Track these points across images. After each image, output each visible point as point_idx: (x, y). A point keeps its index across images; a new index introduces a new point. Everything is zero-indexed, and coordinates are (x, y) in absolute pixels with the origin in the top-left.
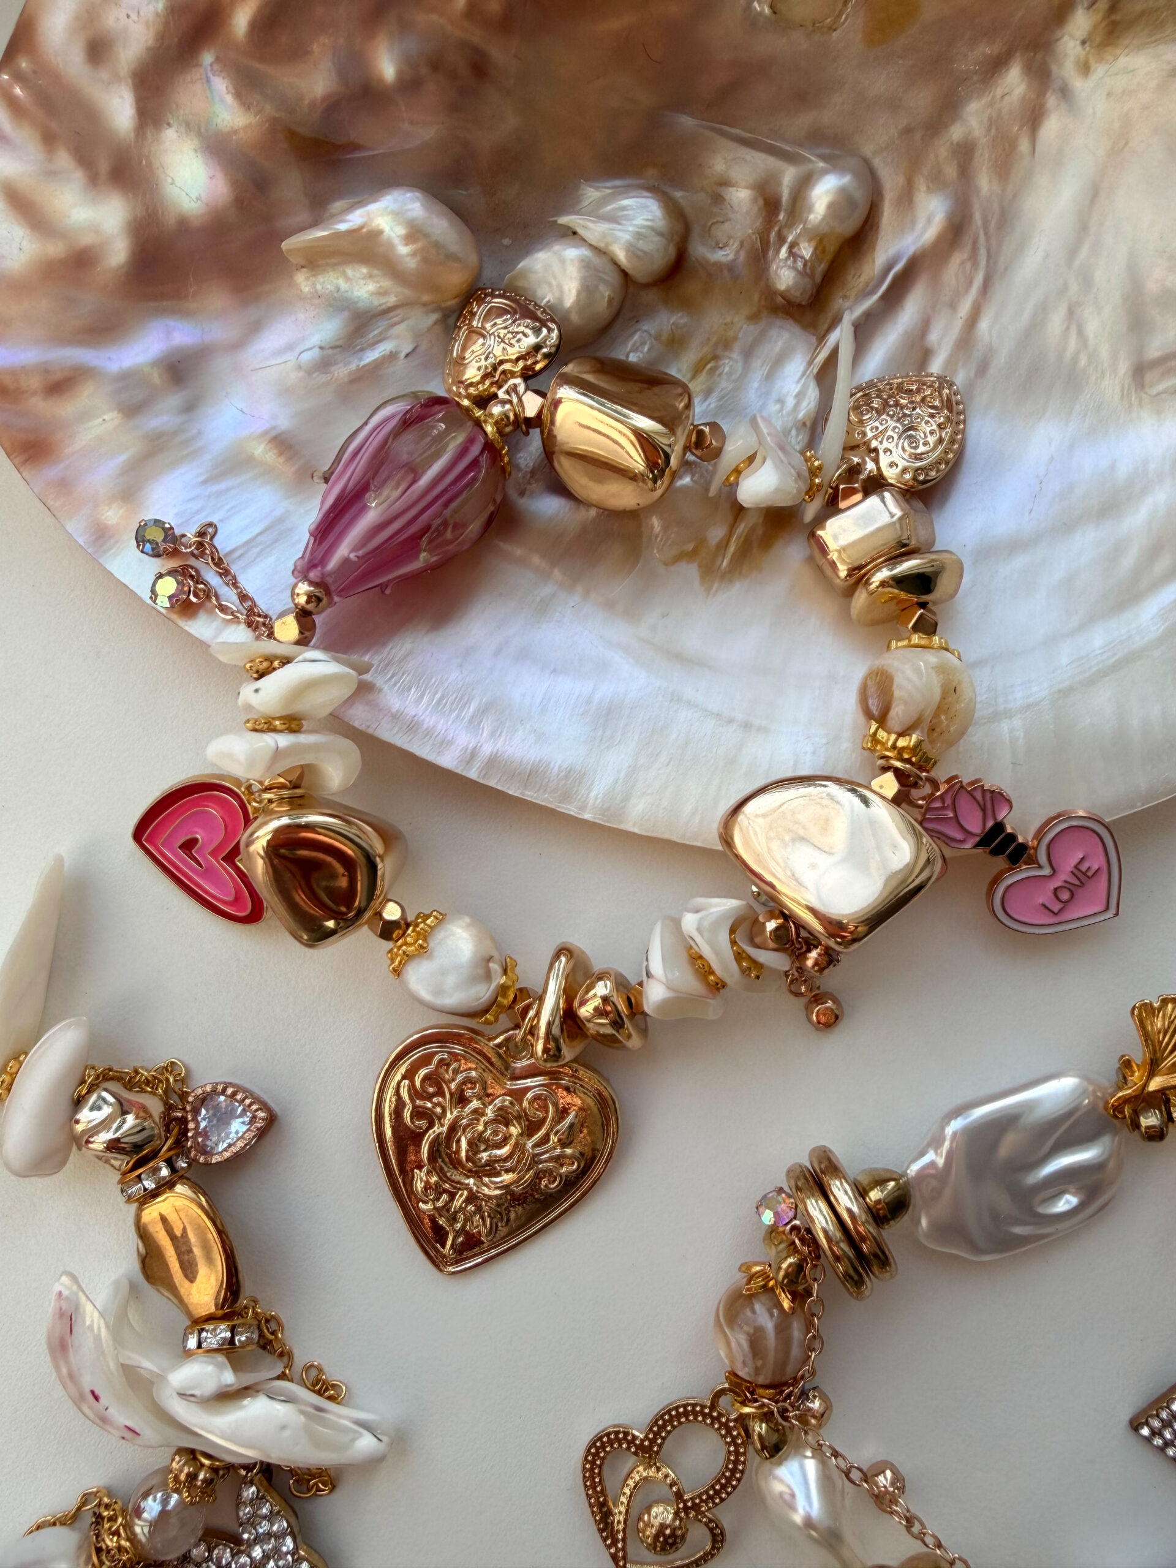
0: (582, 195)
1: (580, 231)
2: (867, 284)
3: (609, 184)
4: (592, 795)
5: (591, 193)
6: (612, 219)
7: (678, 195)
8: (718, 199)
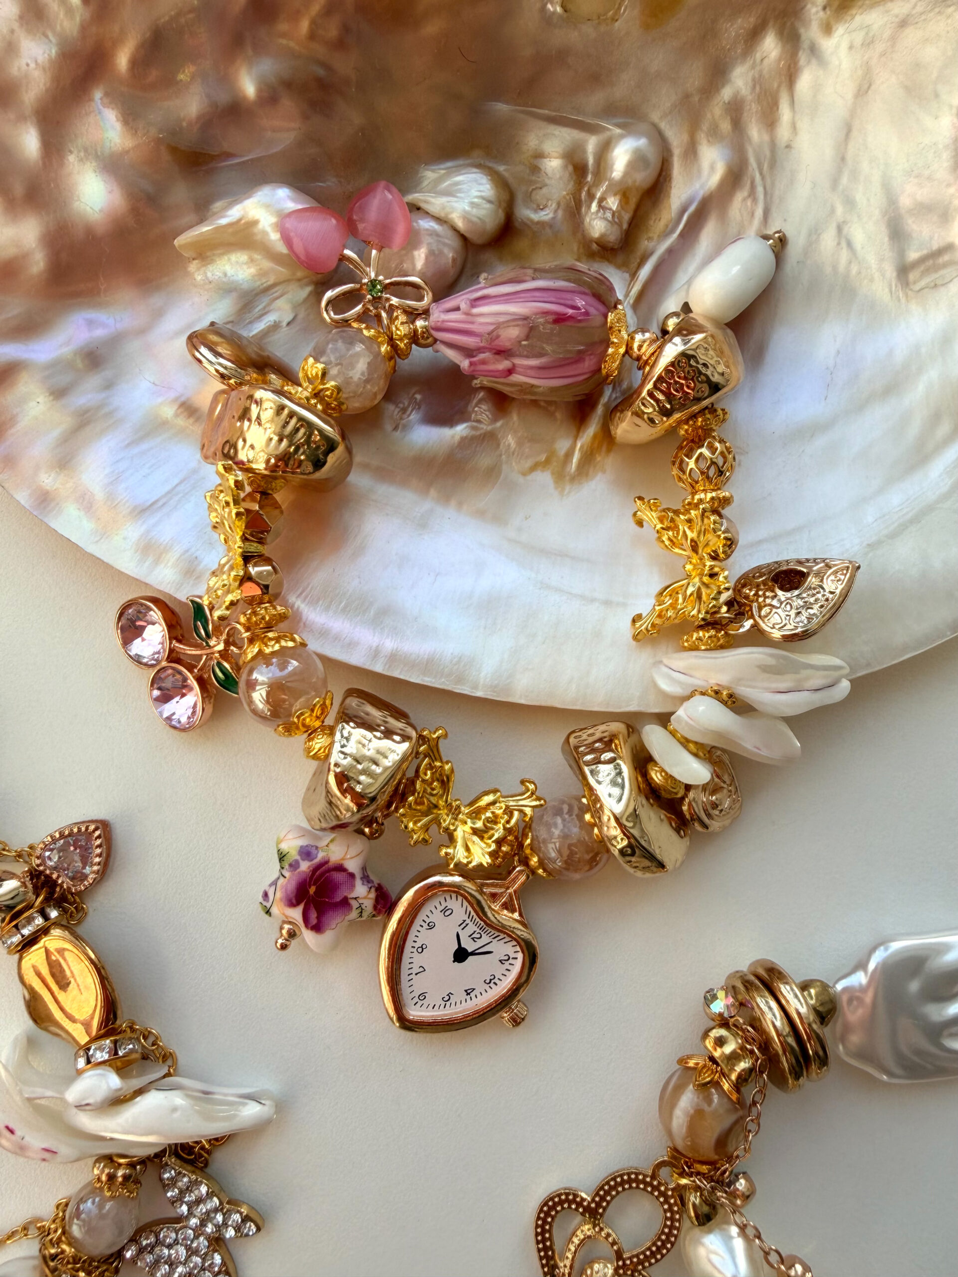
0: (423, 177)
1: (423, 205)
2: (667, 226)
3: (442, 166)
4: (482, 675)
5: (430, 175)
6: (448, 193)
7: (501, 168)
8: (535, 169)
